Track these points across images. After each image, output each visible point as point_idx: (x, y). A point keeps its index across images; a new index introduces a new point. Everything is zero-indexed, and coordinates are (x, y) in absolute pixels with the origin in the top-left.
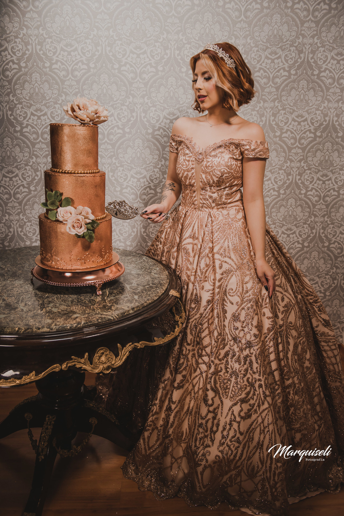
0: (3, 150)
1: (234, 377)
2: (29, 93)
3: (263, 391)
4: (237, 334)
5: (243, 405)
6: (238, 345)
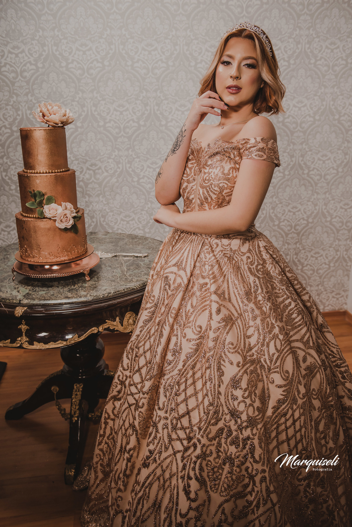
1: (228, 464)
5: (238, 501)
6: (236, 422)
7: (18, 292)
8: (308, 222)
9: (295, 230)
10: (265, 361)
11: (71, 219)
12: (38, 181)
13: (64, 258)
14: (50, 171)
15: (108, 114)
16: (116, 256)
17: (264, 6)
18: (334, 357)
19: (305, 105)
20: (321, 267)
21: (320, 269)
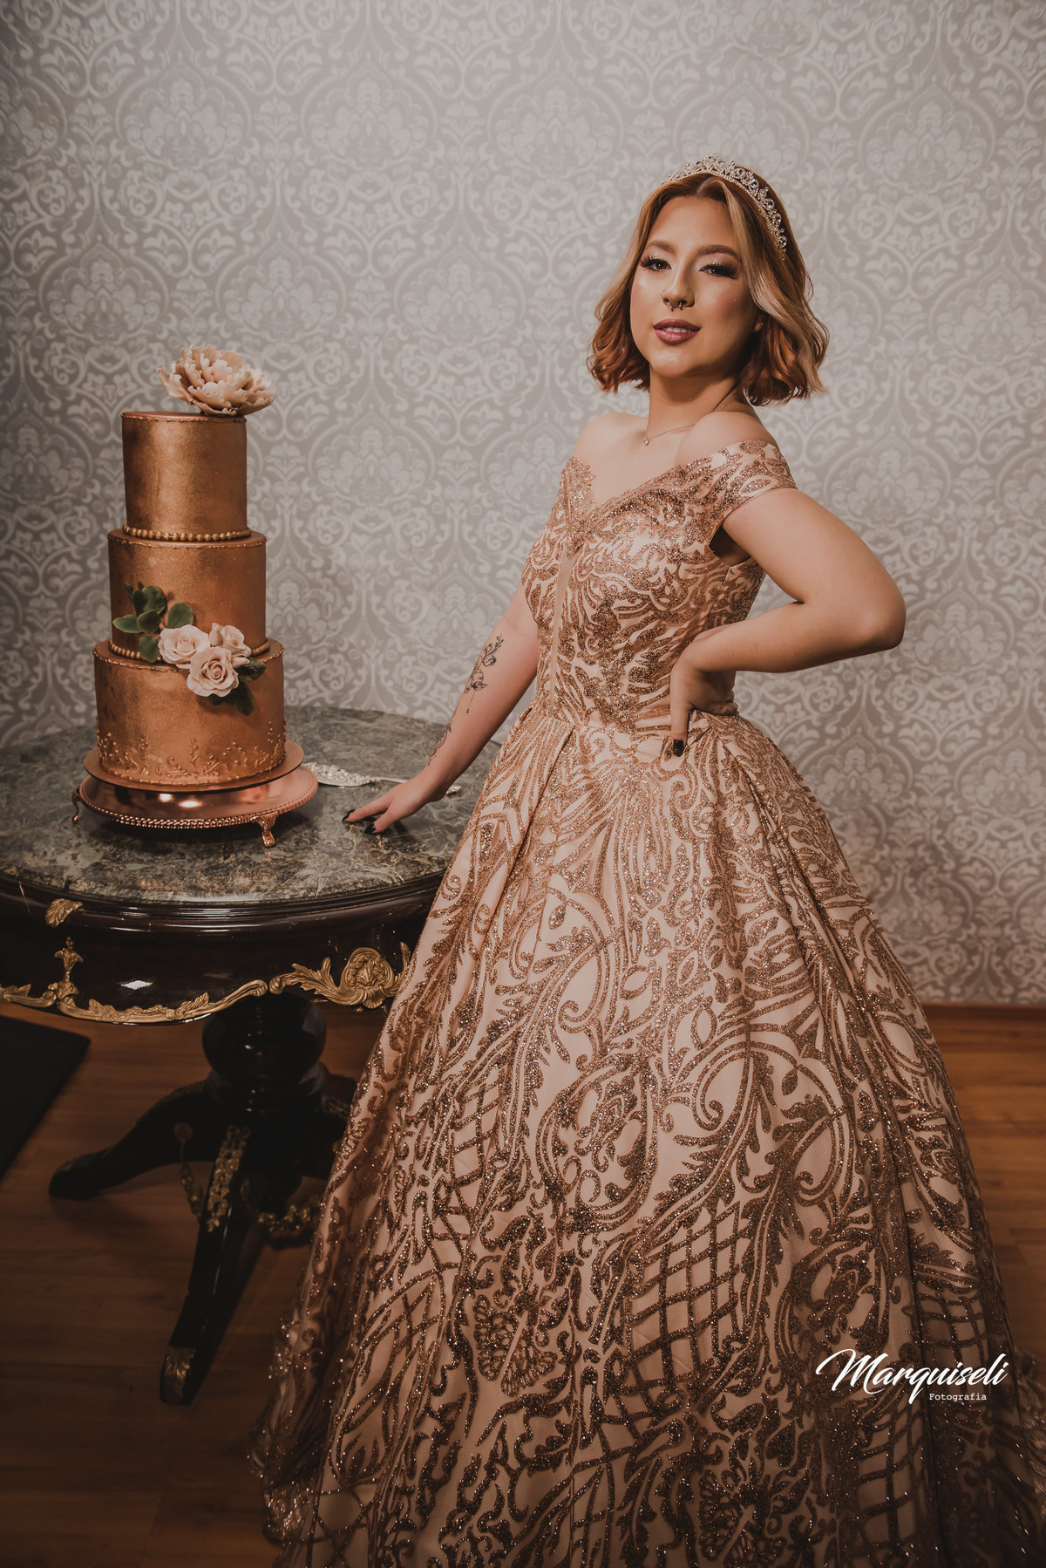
0: (18, 458)
1: (526, 1314)
2: (84, 312)
3: (595, 1400)
4: (561, 1168)
5: (536, 1422)
6: (556, 1209)
7: (74, 857)
8: (986, 736)
9: (944, 753)
10: (659, 1067)
11: (231, 671)
12: (153, 561)
13: (208, 777)
14: (190, 536)
15: (422, 380)
16: (372, 784)
17: (899, 94)
18: (903, 1096)
19: (1003, 391)
20: (1016, 871)
21: (1012, 876)
